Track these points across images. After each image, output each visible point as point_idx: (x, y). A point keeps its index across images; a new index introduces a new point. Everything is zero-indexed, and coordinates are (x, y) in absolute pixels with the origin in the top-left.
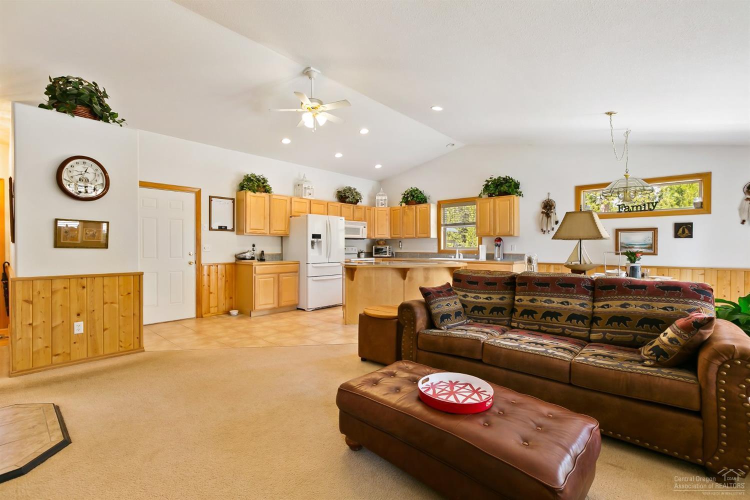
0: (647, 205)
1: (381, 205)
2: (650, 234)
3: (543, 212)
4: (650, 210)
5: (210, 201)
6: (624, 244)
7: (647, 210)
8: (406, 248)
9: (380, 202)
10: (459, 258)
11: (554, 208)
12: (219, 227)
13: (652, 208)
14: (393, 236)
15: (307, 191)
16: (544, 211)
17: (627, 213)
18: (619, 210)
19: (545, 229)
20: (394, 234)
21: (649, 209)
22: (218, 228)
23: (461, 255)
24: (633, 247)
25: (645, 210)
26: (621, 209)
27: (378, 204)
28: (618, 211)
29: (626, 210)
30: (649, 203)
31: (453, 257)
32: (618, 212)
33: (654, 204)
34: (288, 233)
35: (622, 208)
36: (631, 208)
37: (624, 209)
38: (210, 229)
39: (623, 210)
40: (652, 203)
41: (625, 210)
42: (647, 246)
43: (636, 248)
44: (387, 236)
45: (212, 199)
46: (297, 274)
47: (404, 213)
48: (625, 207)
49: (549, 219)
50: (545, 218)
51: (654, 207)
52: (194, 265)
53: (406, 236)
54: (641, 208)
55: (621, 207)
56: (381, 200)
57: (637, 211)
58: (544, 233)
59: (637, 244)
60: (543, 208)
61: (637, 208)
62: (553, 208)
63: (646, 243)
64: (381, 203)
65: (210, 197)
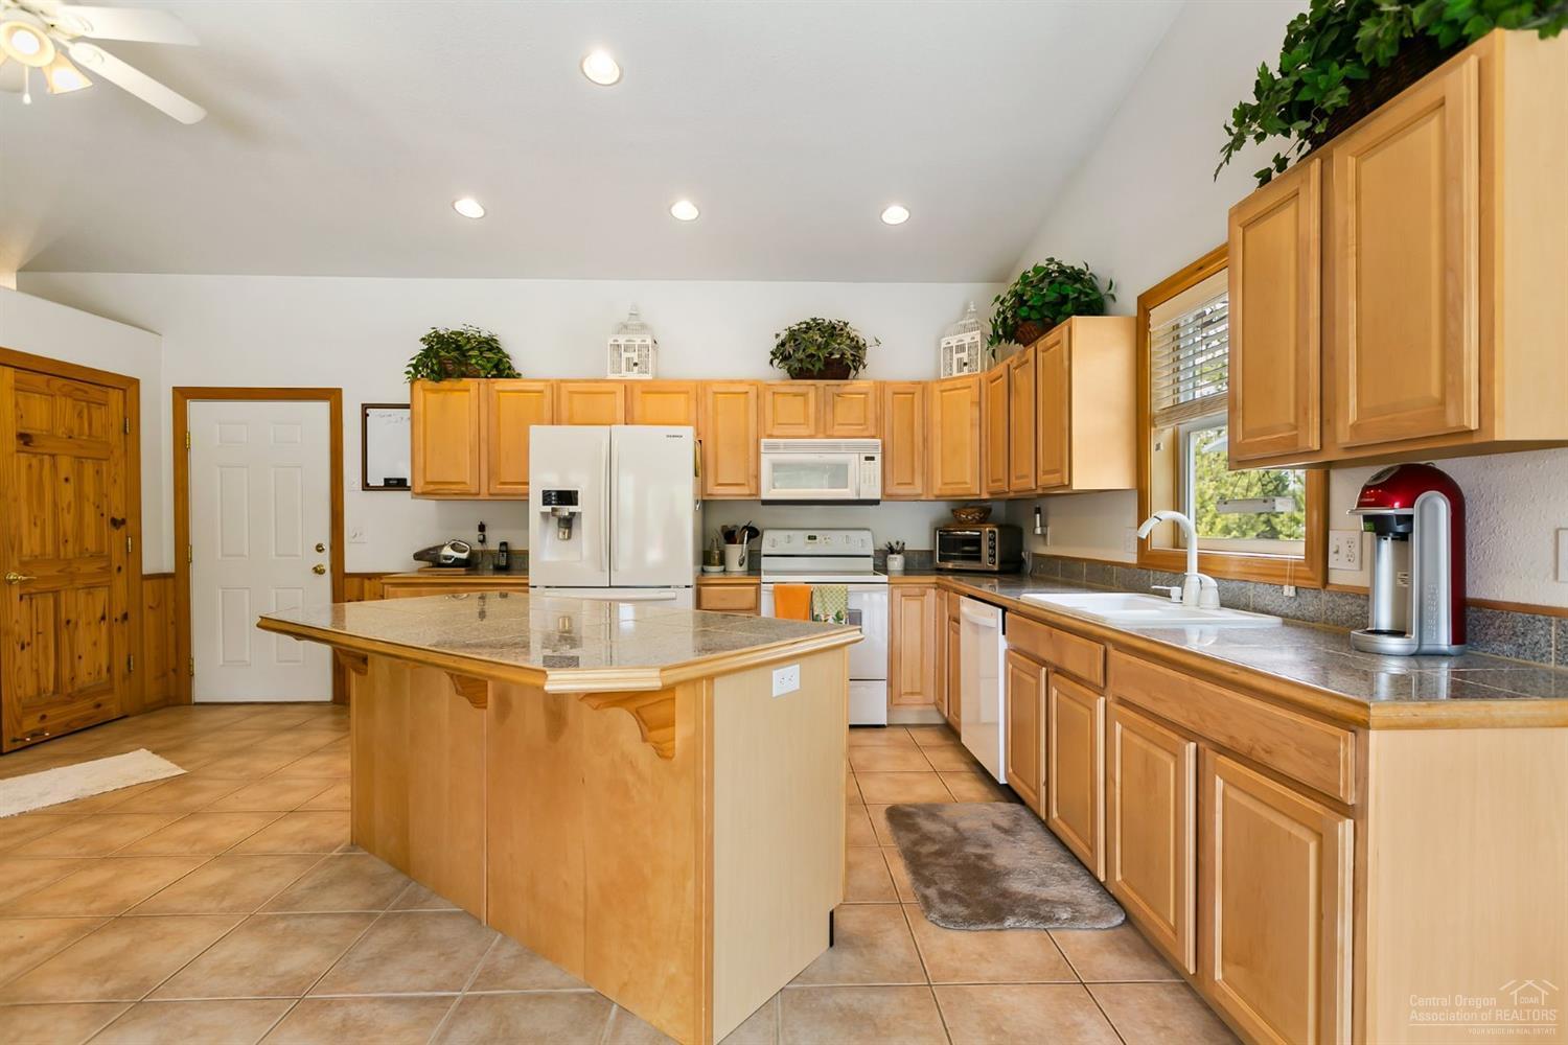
1: (960, 370)
5: (365, 416)
9: (956, 356)
12: (386, 480)
14: (991, 486)
15: (625, 355)
20: (991, 483)
22: (382, 484)
27: (948, 365)
38: (366, 486)
44: (976, 489)
45: (368, 411)
47: (1011, 386)
52: (328, 575)
53: (1015, 483)
56: (961, 349)
64: (959, 360)
65: (365, 407)
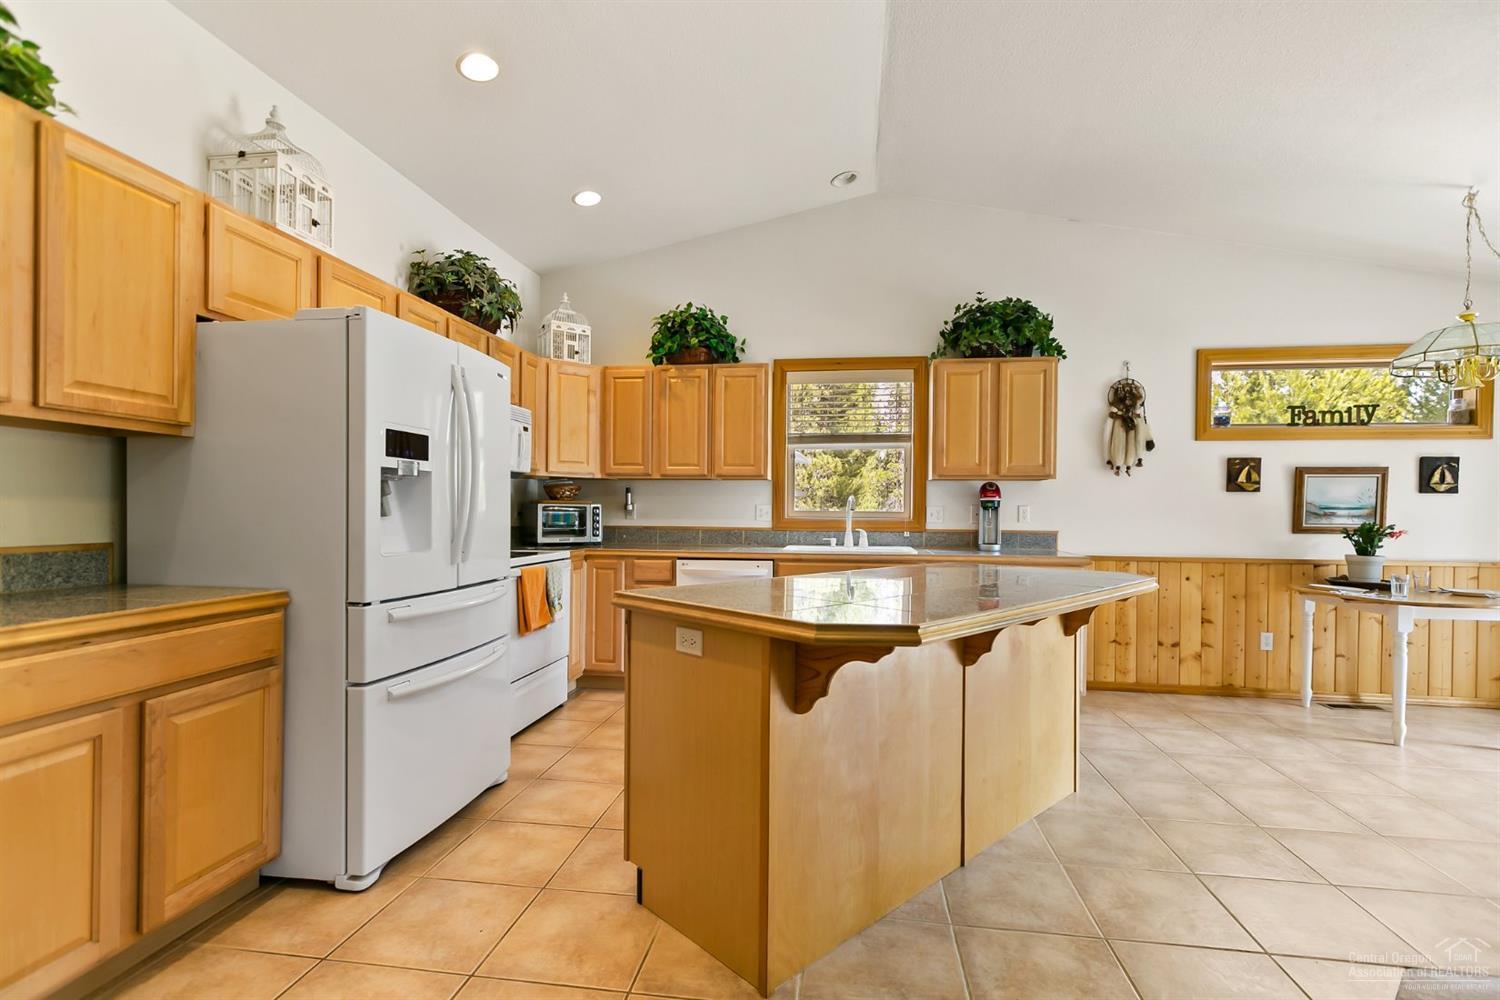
0: (1354, 410)
1: (571, 356)
2: (1370, 483)
3: (1112, 415)
4: (1362, 423)
6: (1315, 506)
7: (1355, 424)
8: (646, 512)
9: (567, 342)
10: (856, 544)
11: (1143, 405)
13: (1366, 419)
14: (613, 468)
16: (1115, 410)
17: (1308, 427)
18: (1293, 419)
19: (1119, 462)
20: (614, 465)
21: (1360, 420)
23: (864, 534)
24: (1333, 515)
25: (1350, 423)
26: (1296, 418)
27: (558, 348)
28: (1289, 421)
29: (1310, 421)
30: (1358, 407)
31: (834, 541)
32: (1289, 425)
33: (1370, 409)
34: (184, 417)
35: (1299, 415)
36: (1319, 417)
37: (1303, 417)
39: (1301, 422)
40: (1366, 407)
41: (1305, 421)
42: (1365, 512)
43: (1340, 516)
44: (591, 469)
46: (274, 673)
47: (663, 390)
48: (1306, 413)
49: (1132, 433)
50: (1120, 432)
51: (1371, 416)
53: (670, 469)
54: (1341, 418)
55: (1296, 411)
56: (572, 337)
57: (1332, 423)
58: (1117, 474)
59: (1342, 506)
60: (1111, 404)
61: (1332, 418)
62: (1139, 403)
63: (1363, 503)
